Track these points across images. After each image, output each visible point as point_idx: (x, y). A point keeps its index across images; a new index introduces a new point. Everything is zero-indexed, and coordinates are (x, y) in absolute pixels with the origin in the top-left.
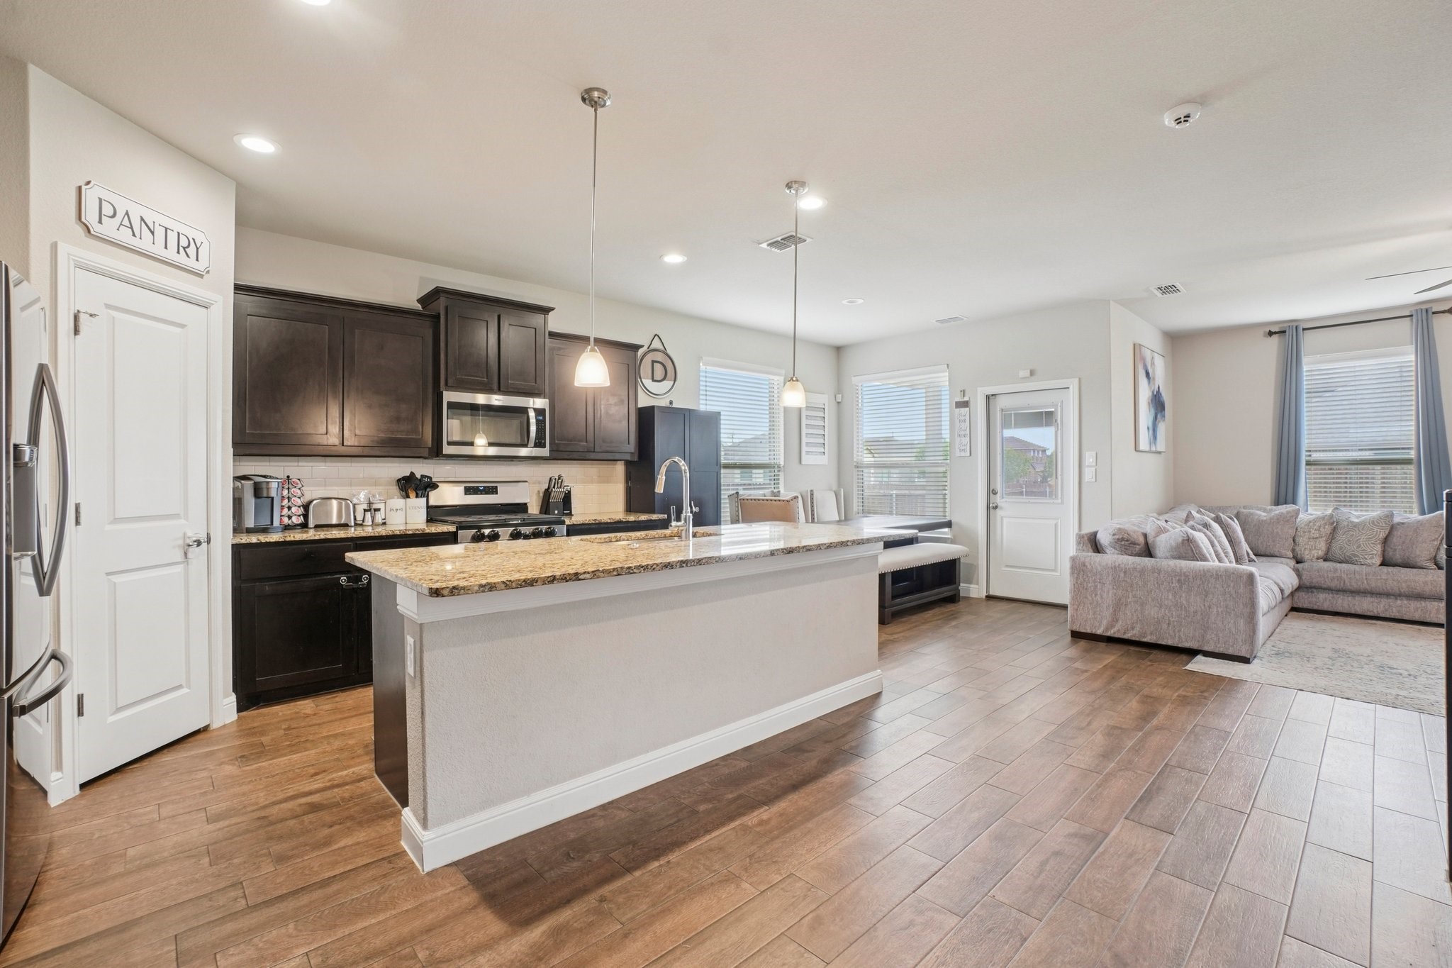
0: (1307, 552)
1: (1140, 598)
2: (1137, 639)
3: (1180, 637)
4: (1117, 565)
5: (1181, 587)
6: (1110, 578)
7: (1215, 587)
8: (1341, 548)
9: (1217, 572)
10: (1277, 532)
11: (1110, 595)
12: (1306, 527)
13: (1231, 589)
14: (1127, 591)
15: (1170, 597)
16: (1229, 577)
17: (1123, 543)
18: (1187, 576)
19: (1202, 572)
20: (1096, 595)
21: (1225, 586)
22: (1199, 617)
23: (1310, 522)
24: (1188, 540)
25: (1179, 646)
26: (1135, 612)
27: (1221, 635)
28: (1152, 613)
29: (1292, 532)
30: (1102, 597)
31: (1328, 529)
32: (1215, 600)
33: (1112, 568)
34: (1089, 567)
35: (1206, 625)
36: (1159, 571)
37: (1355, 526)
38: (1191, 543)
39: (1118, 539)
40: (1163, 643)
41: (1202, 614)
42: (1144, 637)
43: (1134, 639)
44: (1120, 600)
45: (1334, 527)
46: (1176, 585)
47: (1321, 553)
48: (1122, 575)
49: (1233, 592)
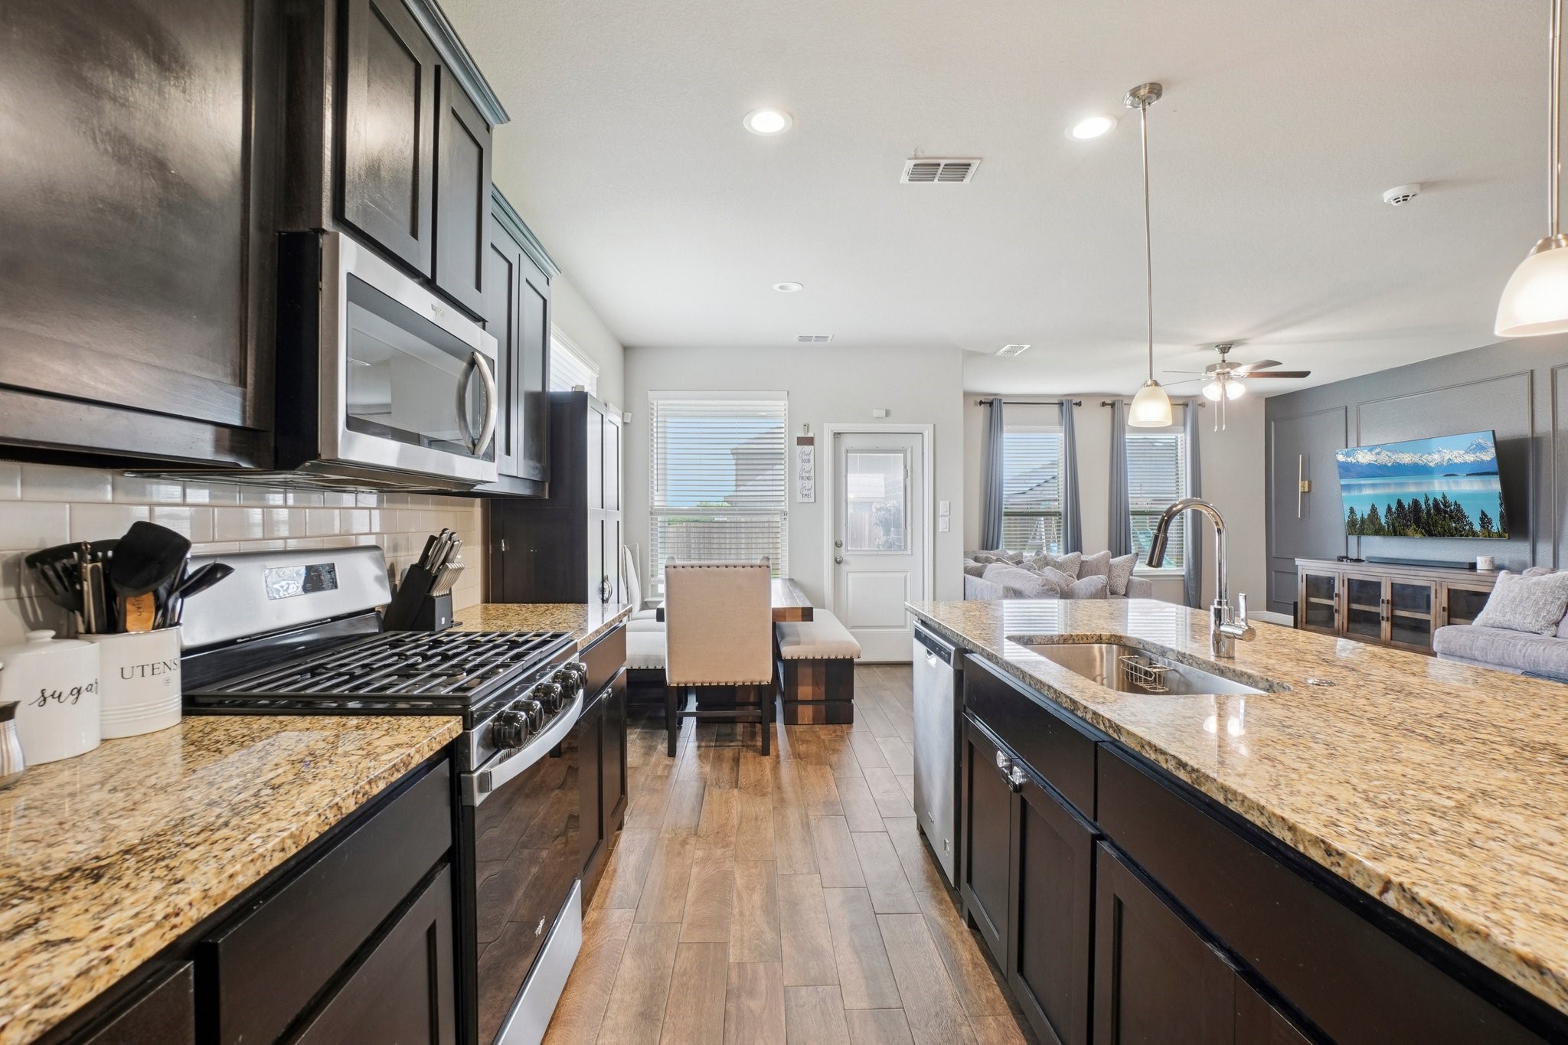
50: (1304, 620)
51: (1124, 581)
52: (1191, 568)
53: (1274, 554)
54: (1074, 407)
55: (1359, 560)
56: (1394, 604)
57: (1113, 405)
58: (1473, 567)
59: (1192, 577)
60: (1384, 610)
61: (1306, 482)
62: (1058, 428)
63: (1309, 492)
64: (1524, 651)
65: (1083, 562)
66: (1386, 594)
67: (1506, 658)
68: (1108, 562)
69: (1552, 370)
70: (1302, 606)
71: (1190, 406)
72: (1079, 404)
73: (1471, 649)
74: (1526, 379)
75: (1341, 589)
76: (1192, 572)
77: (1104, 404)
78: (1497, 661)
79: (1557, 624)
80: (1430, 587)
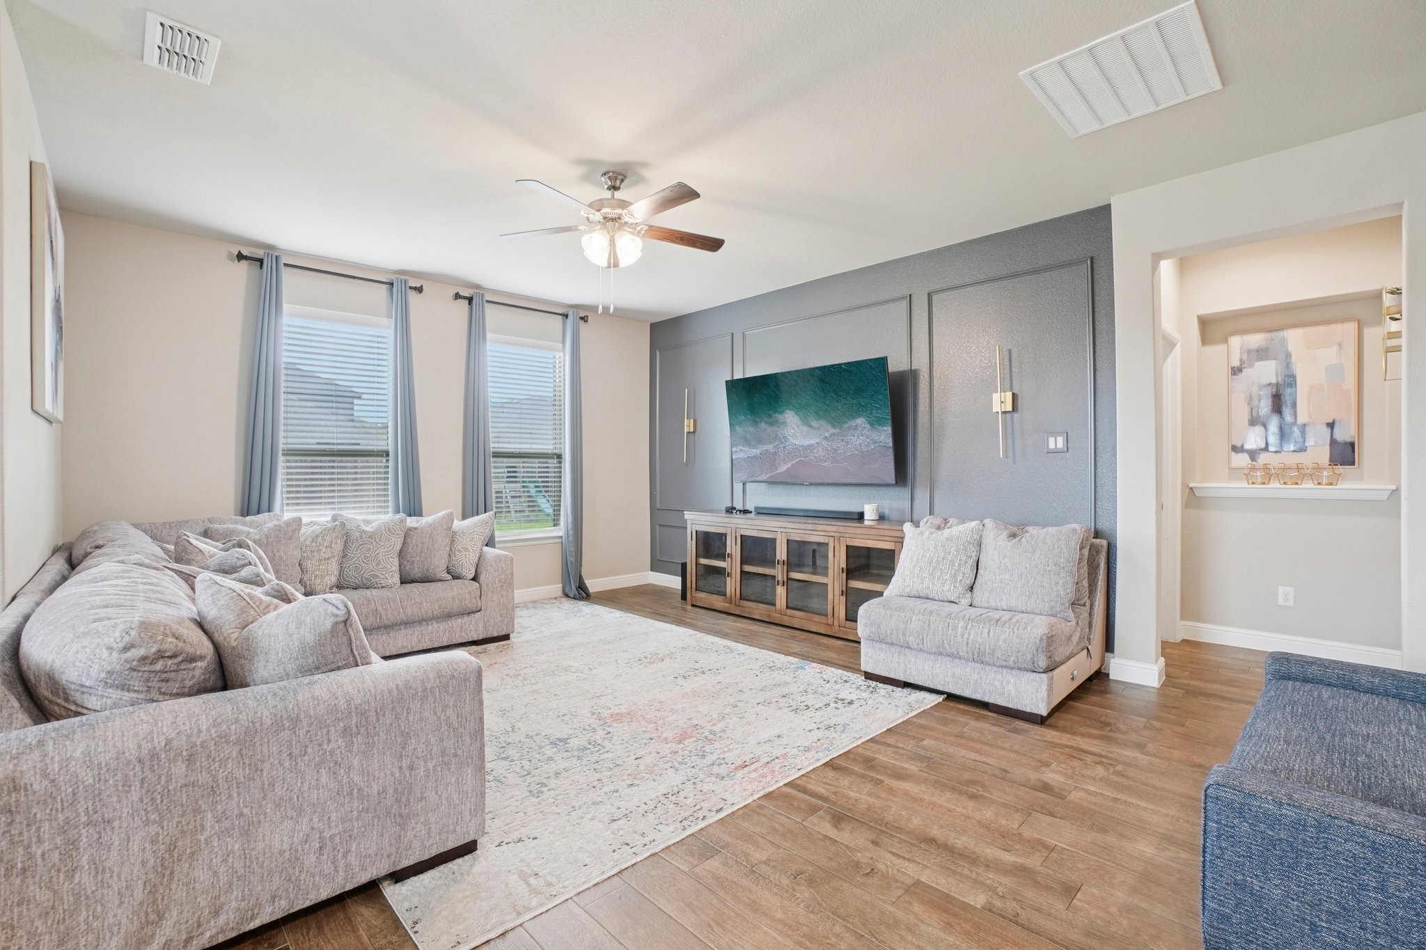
0: (318, 581)
1: (241, 814)
2: (233, 934)
3: (348, 866)
4: (160, 742)
5: (349, 746)
6: (135, 795)
7: (421, 719)
8: (356, 569)
9: (423, 683)
10: (281, 558)
11: (135, 847)
12: (314, 544)
13: (449, 712)
14: (197, 811)
15: (324, 778)
16: (446, 686)
17: (159, 666)
18: (363, 714)
19: (395, 694)
20: (71, 874)
21: (439, 710)
22: (389, 800)
23: (317, 536)
24: (345, 622)
25: (347, 889)
26: (225, 861)
27: (432, 820)
28: (277, 843)
29: (297, 553)
30: (98, 868)
31: (338, 546)
32: (421, 747)
33: (140, 761)
34: (39, 785)
35: (405, 812)
36: (295, 721)
37: (370, 537)
38: (351, 625)
39: (143, 659)
40: (308, 904)
41: (395, 790)
42: (253, 918)
43: (221, 939)
44: (172, 847)
45: (347, 538)
46: (338, 743)
47: (333, 579)
48: (179, 769)
49: (453, 718)
50: (694, 586)
51: (473, 558)
52: (570, 526)
53: (658, 506)
54: (412, 296)
55: (746, 512)
56: (791, 565)
57: (470, 300)
58: (861, 516)
59: (571, 539)
60: (779, 572)
61: (692, 421)
62: (385, 321)
63: (694, 432)
64: (966, 636)
65: (410, 529)
66: (781, 553)
67: (946, 645)
68: (449, 528)
69: (929, 294)
70: (691, 569)
71: (570, 316)
72: (419, 290)
73: (904, 635)
74: (905, 303)
75: (733, 548)
76: (571, 532)
77: (458, 296)
78: (934, 650)
79: (972, 588)
80: (827, 544)
